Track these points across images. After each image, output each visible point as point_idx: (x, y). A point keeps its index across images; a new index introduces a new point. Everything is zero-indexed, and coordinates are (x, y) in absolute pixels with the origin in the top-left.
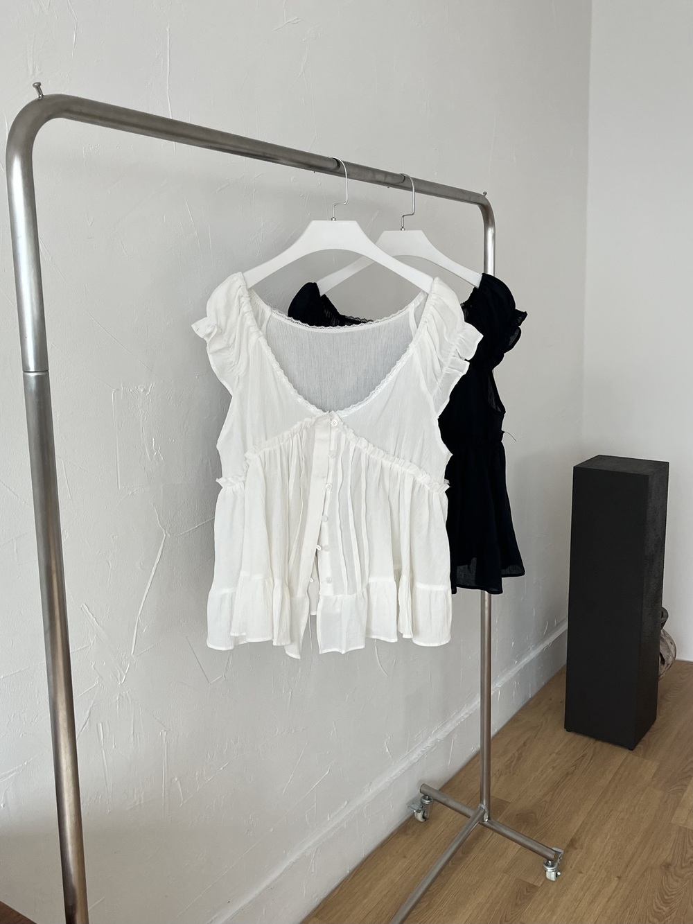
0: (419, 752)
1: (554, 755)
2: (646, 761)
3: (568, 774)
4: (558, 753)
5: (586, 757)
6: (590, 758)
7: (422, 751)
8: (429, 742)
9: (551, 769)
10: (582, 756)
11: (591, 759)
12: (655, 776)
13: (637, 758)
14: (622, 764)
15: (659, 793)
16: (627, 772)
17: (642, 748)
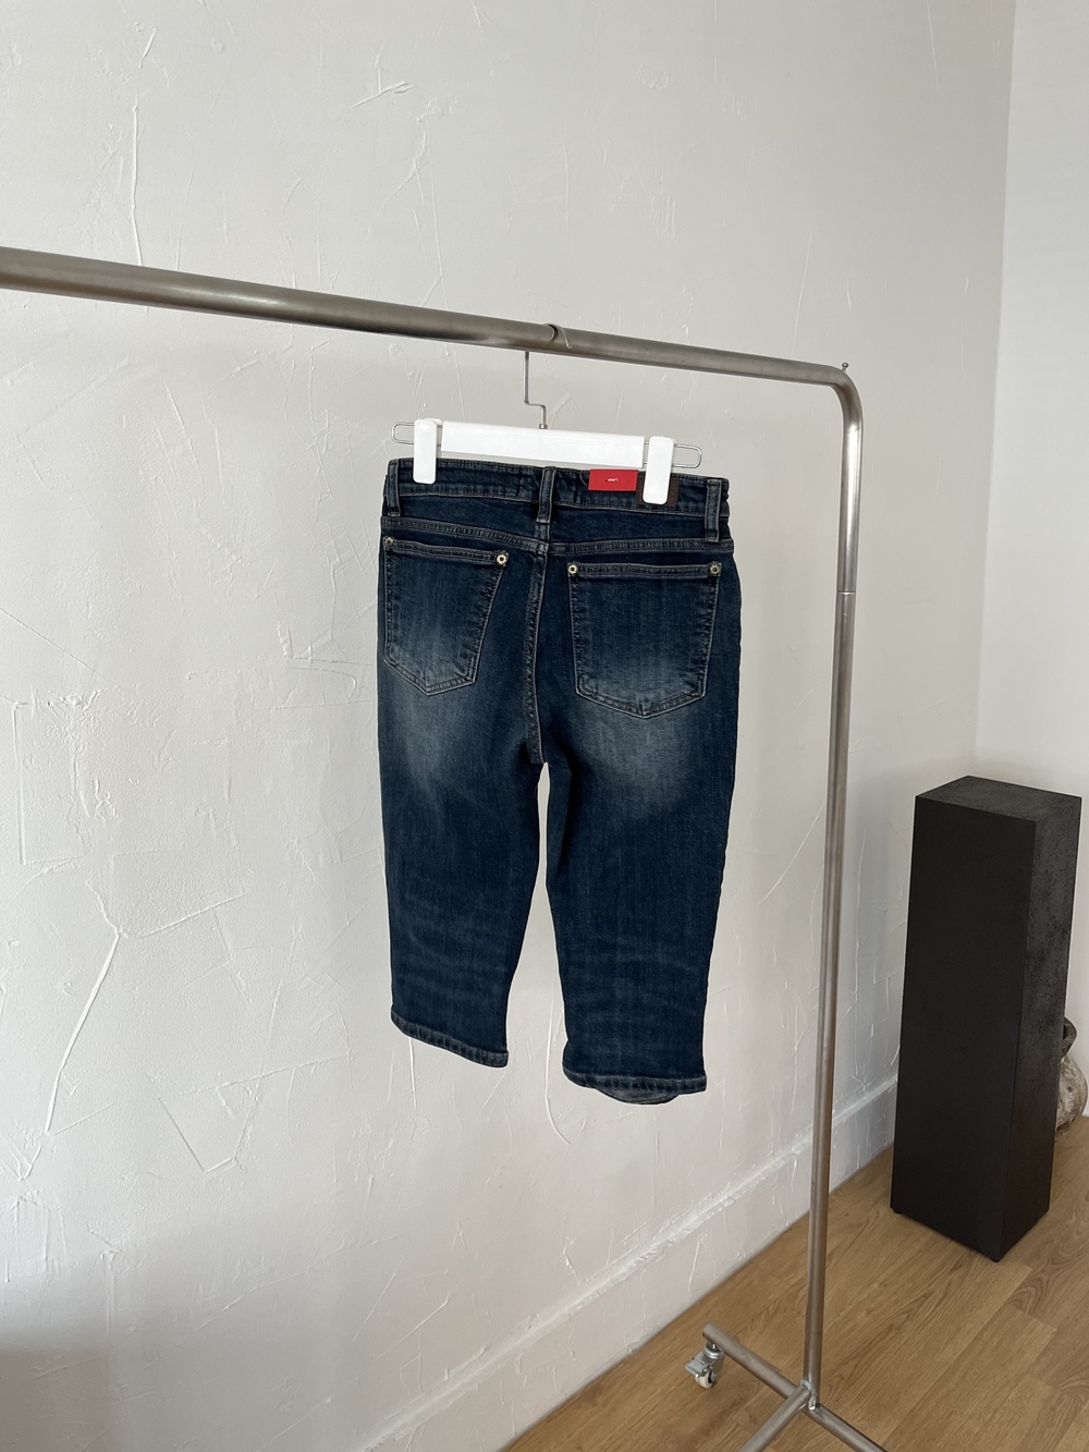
0: (632, 1263)
1: (876, 1285)
2: (1035, 1320)
3: (891, 1328)
4: (884, 1284)
5: (932, 1297)
6: (937, 1301)
7: (638, 1262)
8: (654, 1245)
9: (864, 1313)
10: (924, 1296)
11: (939, 1303)
12: (1043, 1353)
13: (1020, 1312)
14: (993, 1320)
15: (1044, 1390)
16: (996, 1340)
17: (1033, 1294)
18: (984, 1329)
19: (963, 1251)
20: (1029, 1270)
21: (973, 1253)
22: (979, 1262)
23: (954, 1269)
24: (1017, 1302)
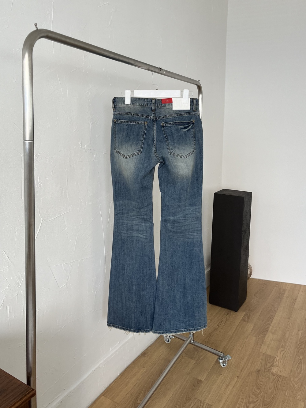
12: (252, 330)
13: (244, 322)
14: (238, 325)
15: (254, 338)
16: (240, 329)
17: (247, 318)
18: (237, 326)
19: (228, 311)
20: (244, 313)
21: (231, 311)
22: (232, 312)
23: (227, 315)
24: (243, 320)
